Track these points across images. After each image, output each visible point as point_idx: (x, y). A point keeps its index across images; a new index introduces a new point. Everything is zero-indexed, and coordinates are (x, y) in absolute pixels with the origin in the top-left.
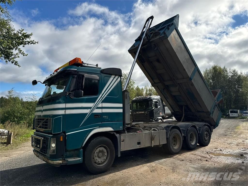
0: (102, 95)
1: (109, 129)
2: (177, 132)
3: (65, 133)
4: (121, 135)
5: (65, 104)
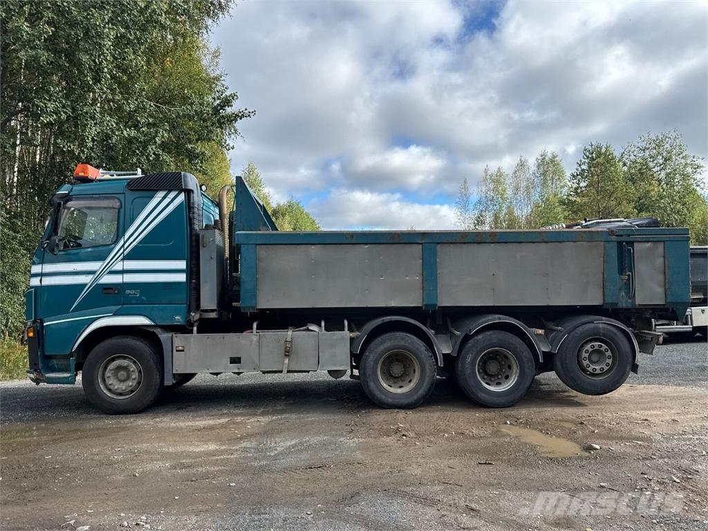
0: (125, 243)
1: (142, 320)
2: (407, 345)
3: (42, 323)
4: (174, 335)
5: (40, 266)
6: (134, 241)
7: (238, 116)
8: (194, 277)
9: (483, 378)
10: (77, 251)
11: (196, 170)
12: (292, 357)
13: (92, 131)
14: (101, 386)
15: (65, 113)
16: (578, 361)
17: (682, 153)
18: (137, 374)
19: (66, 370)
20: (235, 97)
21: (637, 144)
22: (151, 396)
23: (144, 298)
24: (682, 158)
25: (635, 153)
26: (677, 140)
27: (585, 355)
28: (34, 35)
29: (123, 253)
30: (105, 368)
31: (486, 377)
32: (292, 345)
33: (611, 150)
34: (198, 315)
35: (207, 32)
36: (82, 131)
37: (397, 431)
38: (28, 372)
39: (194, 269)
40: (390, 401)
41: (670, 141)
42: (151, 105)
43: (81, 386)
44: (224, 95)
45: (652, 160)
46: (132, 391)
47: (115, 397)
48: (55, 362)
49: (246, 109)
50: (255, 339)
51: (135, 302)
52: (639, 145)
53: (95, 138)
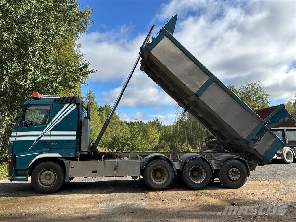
0: (52, 124)
1: (57, 155)
2: (163, 164)
3: (15, 156)
4: (70, 161)
5: (16, 133)
6: (55, 123)
7: (90, 72)
8: (79, 138)
9: (192, 178)
10: (31, 127)
11: (72, 93)
12: (117, 170)
13: (30, 76)
14: (39, 182)
15: (19, 69)
16: (228, 176)
17: (261, 90)
18: (54, 177)
19: (24, 176)
20: (89, 65)
21: (244, 86)
22: (59, 186)
23: (58, 146)
24: (262, 92)
25: (244, 89)
26: (260, 85)
27: (230, 173)
28: (10, 38)
29: (51, 128)
30: (41, 175)
31: (193, 177)
32: (117, 166)
33: (235, 88)
34: (80, 153)
35: (78, 38)
36: (26, 76)
37: (160, 199)
38: (8, 176)
39: (79, 135)
40: (156, 187)
41: (257, 85)
42: (54, 66)
43: (30, 182)
44: (85, 63)
45: (250, 92)
46: (52, 184)
47: (45, 186)
48: (19, 172)
49: (94, 69)
50: (103, 163)
51: (55, 148)
52: (245, 86)
53: (31, 79)
